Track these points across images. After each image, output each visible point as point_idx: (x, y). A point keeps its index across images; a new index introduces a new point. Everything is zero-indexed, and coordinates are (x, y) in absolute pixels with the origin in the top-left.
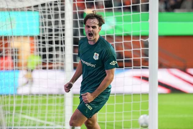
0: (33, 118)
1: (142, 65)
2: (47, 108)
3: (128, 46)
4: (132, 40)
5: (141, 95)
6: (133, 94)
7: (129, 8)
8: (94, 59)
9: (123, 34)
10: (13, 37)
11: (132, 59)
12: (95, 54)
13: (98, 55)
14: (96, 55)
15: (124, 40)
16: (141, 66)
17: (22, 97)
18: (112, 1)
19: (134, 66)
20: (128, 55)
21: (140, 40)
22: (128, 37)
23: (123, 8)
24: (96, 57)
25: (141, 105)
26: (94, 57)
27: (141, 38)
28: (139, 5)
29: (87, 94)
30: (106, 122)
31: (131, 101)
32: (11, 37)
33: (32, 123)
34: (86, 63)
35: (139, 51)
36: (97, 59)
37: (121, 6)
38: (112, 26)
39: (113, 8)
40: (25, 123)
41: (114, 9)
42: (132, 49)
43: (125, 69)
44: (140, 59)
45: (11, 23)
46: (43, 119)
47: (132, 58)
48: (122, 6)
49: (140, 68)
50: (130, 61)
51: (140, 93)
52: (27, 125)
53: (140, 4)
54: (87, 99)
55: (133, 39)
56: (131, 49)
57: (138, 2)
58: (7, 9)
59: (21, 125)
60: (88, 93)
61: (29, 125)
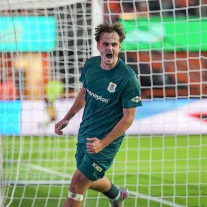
0: (46, 170)
1: (203, 93)
2: (66, 155)
3: (182, 66)
4: (188, 58)
5: (201, 136)
6: (190, 135)
7: (184, 12)
8: (109, 92)
9: (175, 48)
10: (18, 53)
11: (189, 84)
12: (111, 84)
13: (115, 86)
14: (113, 86)
15: (177, 58)
16: (201, 95)
17: (32, 138)
18: (159, 1)
19: (191, 94)
20: (183, 80)
21: (200, 57)
22: (182, 53)
23: (176, 11)
24: (112, 88)
25: (200, 150)
26: (109, 89)
27: (201, 55)
28: (198, 8)
29: (95, 140)
30: (150, 173)
31: (187, 145)
32: (15, 53)
33: (44, 177)
34: (95, 96)
35: (198, 74)
36: (114, 91)
37: (173, 8)
38: (160, 36)
39: (161, 11)
40: (35, 177)
41: (163, 12)
42: (189, 71)
43: (178, 98)
44: (199, 85)
45: (15, 33)
46: (61, 171)
47: (187, 82)
48: (174, 10)
49: (199, 98)
50: (185, 88)
51: (200, 133)
52: (37, 179)
53: (200, 6)
54: (95, 148)
55: (190, 56)
56: (187, 70)
57: (197, 4)
58: (9, 11)
59: (29, 179)
60: (96, 138)
61: (41, 179)
